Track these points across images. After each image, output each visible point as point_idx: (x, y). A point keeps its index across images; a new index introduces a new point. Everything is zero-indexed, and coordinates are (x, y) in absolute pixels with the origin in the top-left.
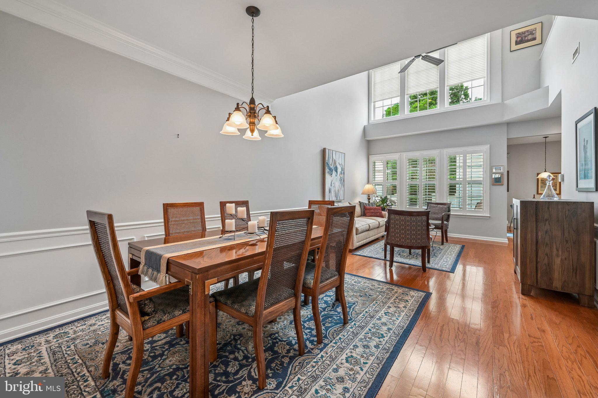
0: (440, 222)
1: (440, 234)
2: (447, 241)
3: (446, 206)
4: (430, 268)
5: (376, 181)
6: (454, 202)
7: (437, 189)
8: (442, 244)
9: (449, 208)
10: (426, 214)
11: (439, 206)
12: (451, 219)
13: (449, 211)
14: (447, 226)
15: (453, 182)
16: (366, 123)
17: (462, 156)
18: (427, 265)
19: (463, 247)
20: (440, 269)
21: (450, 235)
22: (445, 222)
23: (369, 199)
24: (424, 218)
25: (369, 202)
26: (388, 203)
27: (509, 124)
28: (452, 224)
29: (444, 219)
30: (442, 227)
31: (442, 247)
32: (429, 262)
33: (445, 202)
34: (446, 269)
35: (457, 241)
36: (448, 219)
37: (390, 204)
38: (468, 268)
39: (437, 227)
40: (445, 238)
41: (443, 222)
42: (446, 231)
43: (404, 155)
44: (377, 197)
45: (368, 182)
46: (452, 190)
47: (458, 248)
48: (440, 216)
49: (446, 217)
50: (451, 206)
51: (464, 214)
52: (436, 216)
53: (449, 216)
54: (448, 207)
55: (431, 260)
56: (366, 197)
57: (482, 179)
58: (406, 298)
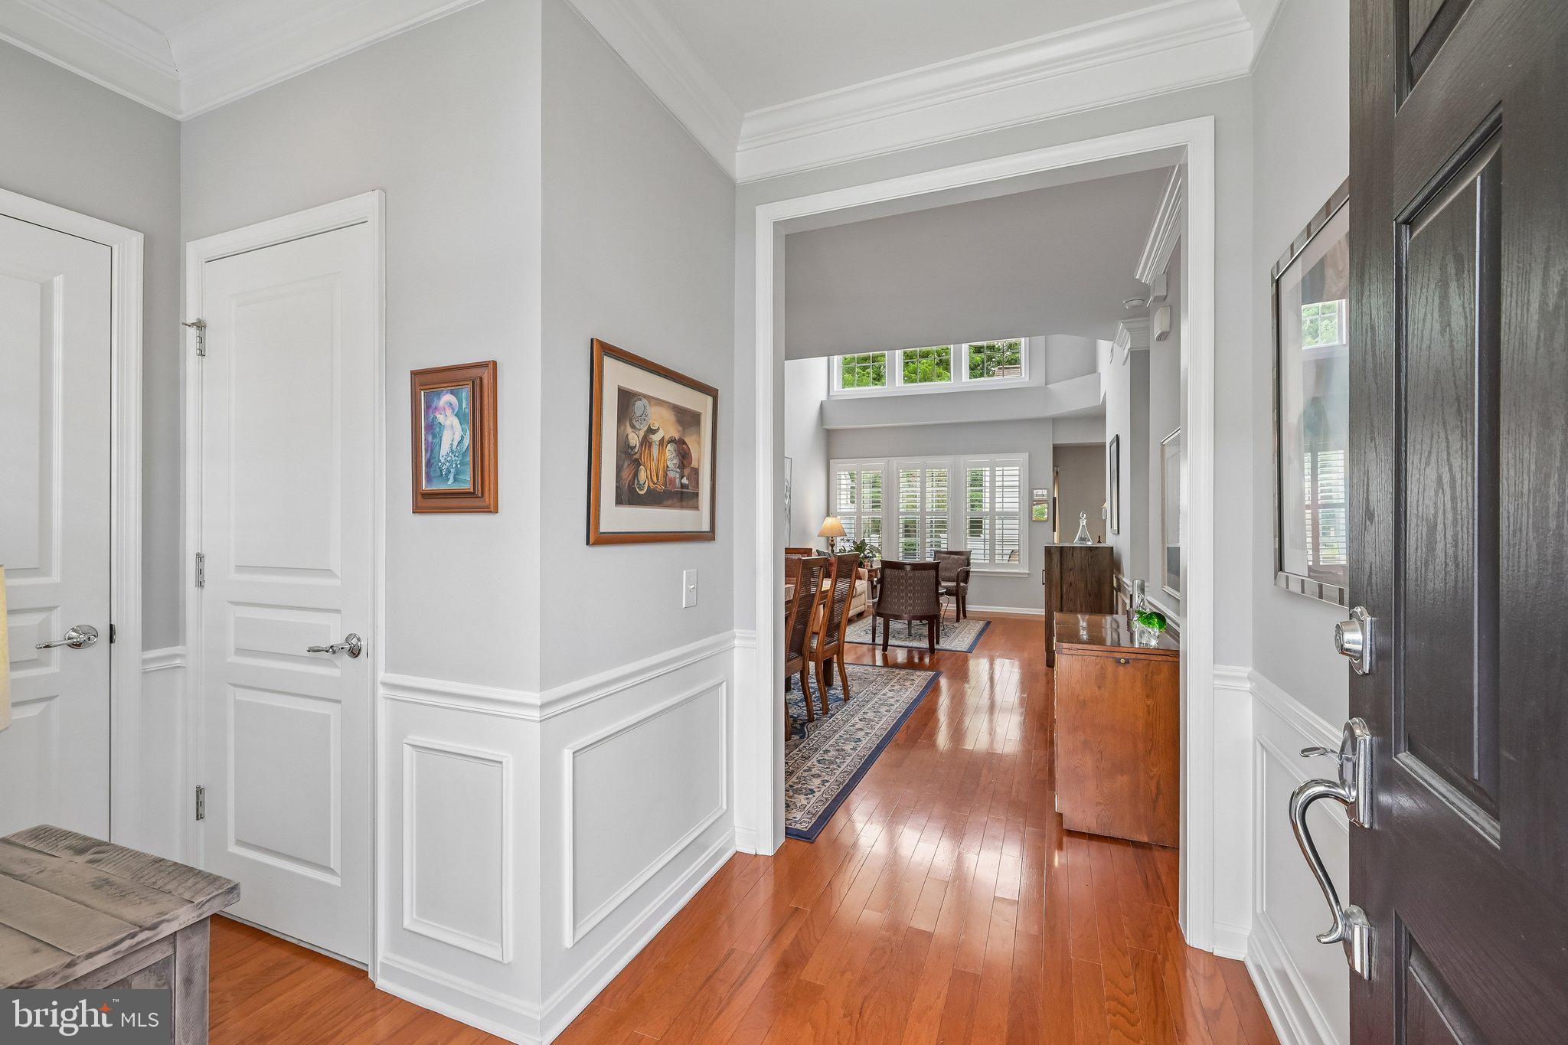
0: (954, 584)
1: (952, 607)
2: (965, 616)
3: (962, 557)
4: (939, 650)
5: (842, 511)
6: (976, 549)
7: (949, 525)
8: (958, 620)
9: (968, 560)
10: (935, 567)
11: (953, 556)
12: (971, 580)
13: (968, 564)
14: (965, 589)
15: (976, 516)
16: (824, 398)
17: (988, 469)
18: (936, 647)
19: (988, 623)
20: (954, 649)
21: (970, 608)
22: (962, 584)
23: (832, 546)
24: (933, 573)
25: (833, 551)
26: (866, 553)
27: (1056, 421)
28: (973, 588)
29: (961, 578)
30: (957, 591)
31: (956, 625)
32: (938, 643)
33: (962, 549)
34: (962, 649)
35: (978, 617)
36: (966, 580)
37: (870, 555)
38: (998, 662)
39: (949, 593)
40: (962, 613)
41: (958, 584)
42: (964, 598)
43: (895, 462)
44: (848, 541)
45: (828, 515)
46: (976, 526)
47: (980, 625)
48: (953, 574)
49: (964, 575)
50: (972, 557)
51: (992, 570)
52: (947, 574)
53: (968, 573)
54: (965, 558)
55: (941, 641)
56: (823, 540)
57: (1018, 510)
58: (912, 678)
